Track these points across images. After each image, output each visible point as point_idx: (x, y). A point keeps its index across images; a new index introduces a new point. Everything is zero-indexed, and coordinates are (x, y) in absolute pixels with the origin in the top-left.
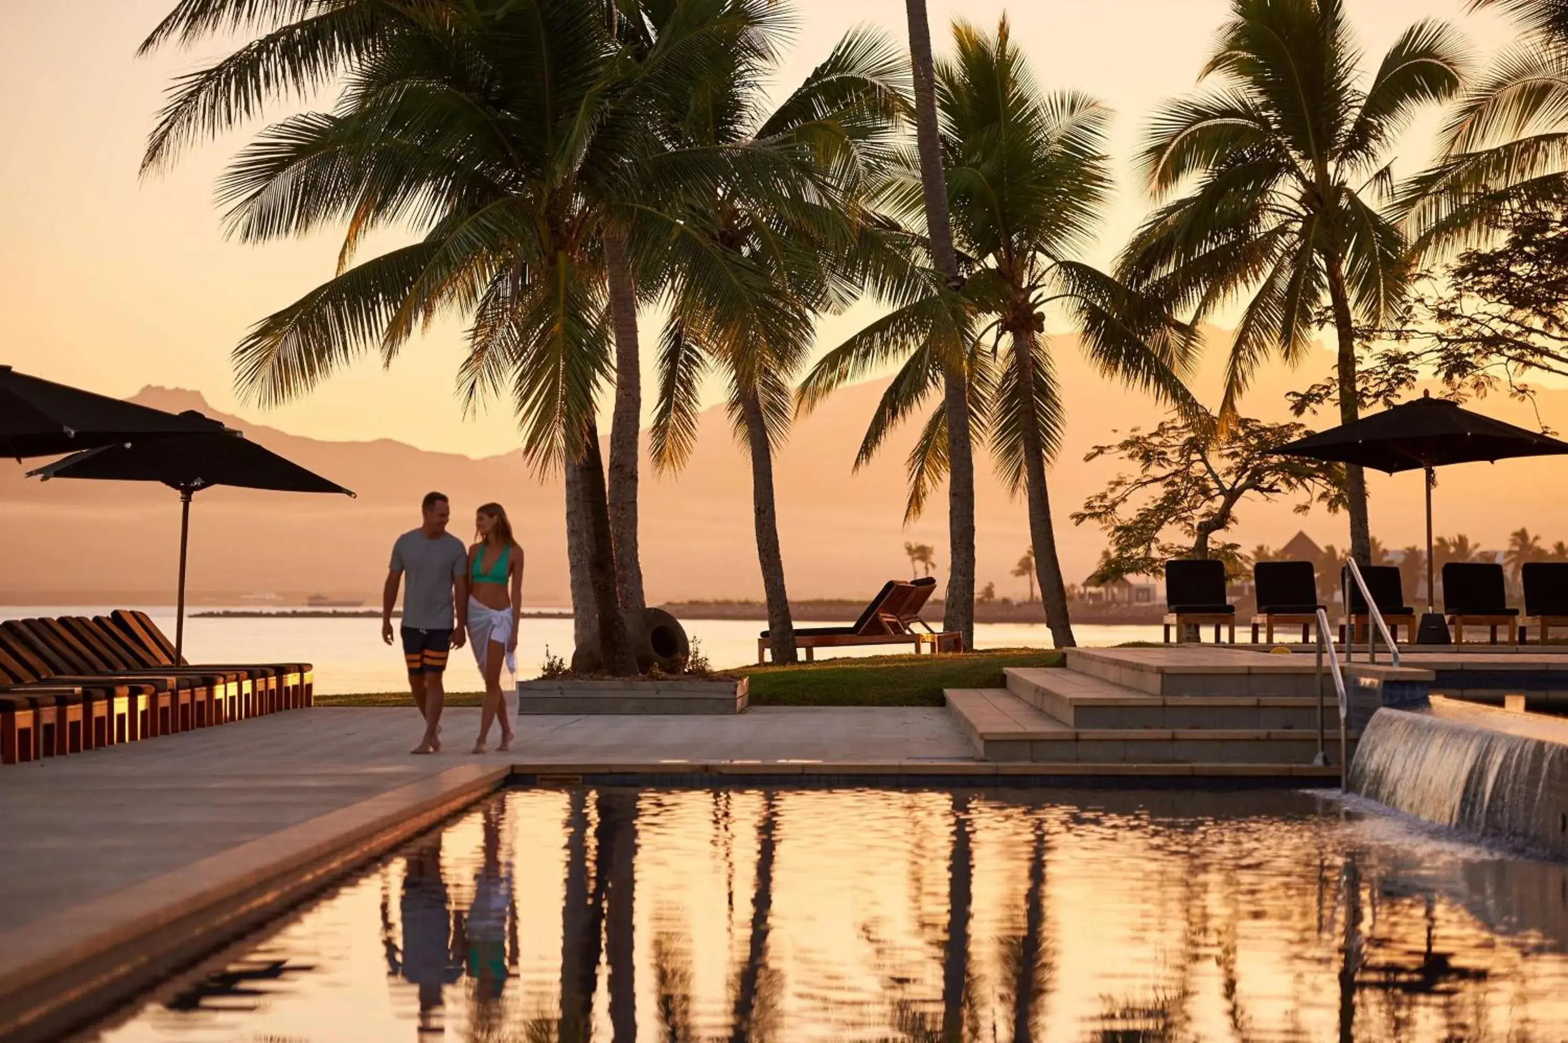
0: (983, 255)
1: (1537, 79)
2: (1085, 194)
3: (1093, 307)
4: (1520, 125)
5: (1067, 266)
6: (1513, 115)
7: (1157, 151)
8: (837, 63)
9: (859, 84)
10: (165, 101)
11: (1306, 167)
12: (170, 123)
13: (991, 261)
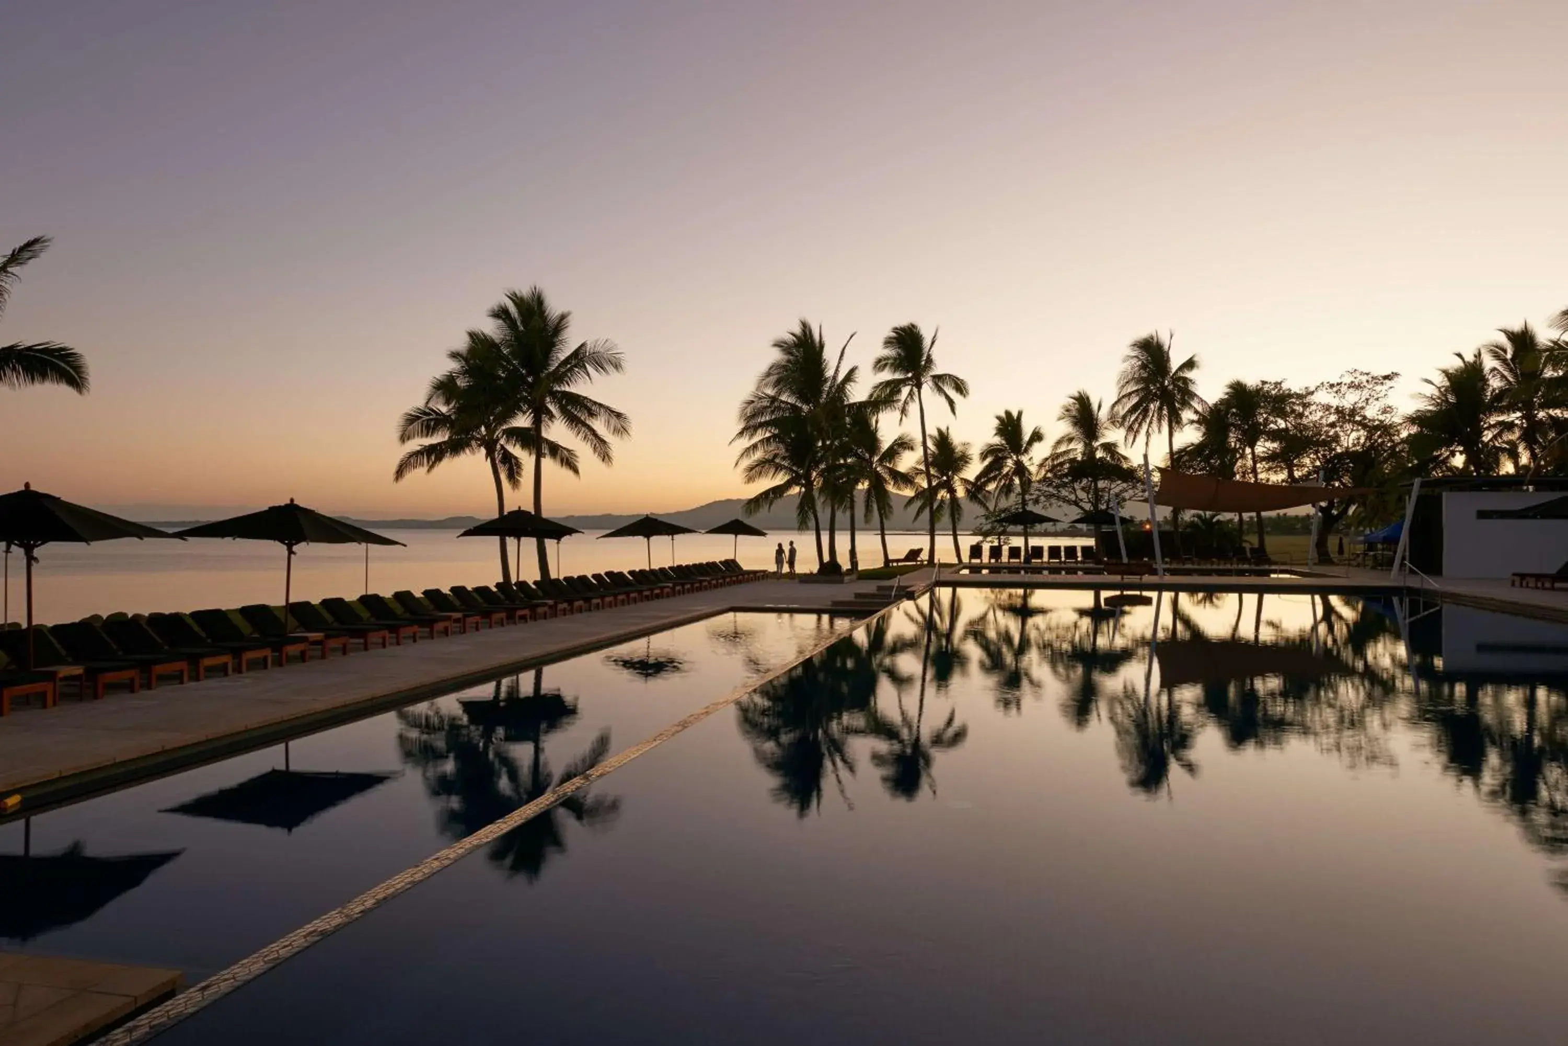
0: (942, 477)
1: (1071, 436)
2: (967, 462)
3: (967, 488)
4: (1068, 445)
5: (962, 479)
6: (1066, 444)
7: (982, 453)
8: (900, 438)
9: (906, 443)
10: (739, 454)
11: (1015, 457)
12: (739, 459)
13: (945, 478)
